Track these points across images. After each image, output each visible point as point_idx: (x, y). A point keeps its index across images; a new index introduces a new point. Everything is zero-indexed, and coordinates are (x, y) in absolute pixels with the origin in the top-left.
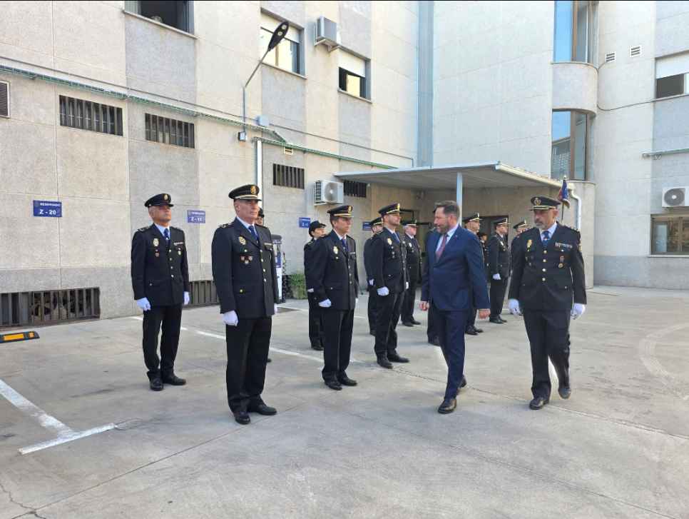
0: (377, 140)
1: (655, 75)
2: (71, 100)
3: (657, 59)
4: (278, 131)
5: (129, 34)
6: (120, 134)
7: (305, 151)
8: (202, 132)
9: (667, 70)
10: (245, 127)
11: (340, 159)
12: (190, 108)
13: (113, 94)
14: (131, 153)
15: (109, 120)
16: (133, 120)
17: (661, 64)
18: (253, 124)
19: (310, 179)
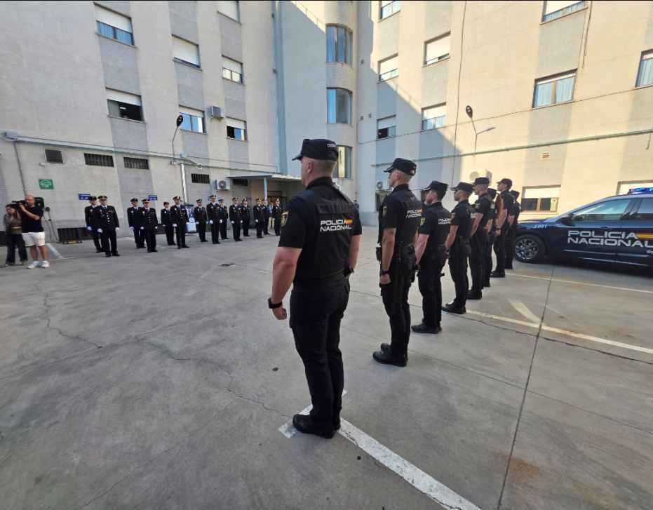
0: (252, 159)
1: (377, 127)
2: (89, 155)
3: (378, 120)
4: (193, 160)
5: (113, 125)
6: (112, 165)
7: (208, 167)
8: (152, 163)
9: (382, 126)
10: (174, 159)
11: (230, 169)
12: (145, 153)
13: (108, 151)
14: (118, 173)
15: (107, 161)
16: (118, 161)
17: (381, 122)
18: (179, 157)
19: (212, 179)
